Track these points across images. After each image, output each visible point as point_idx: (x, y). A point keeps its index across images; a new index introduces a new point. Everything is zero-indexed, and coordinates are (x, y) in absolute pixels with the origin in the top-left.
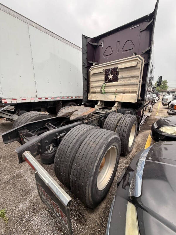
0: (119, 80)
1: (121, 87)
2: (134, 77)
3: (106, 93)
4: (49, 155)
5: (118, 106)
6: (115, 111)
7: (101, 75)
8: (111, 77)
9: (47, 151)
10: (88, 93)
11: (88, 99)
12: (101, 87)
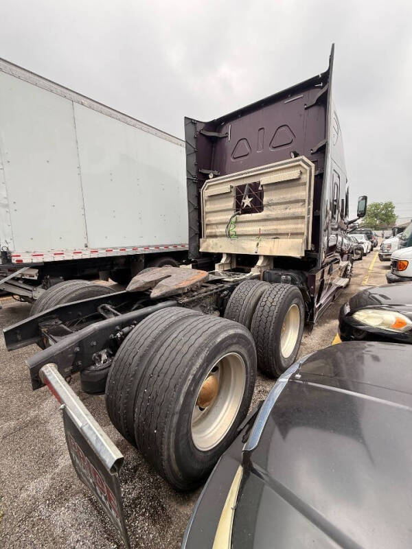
0: (265, 208)
1: (268, 223)
2: (297, 201)
3: (238, 236)
4: (99, 373)
5: (265, 264)
6: (258, 277)
7: (227, 197)
8: (247, 202)
9: (94, 364)
10: (201, 237)
11: (200, 250)
12: (228, 224)
